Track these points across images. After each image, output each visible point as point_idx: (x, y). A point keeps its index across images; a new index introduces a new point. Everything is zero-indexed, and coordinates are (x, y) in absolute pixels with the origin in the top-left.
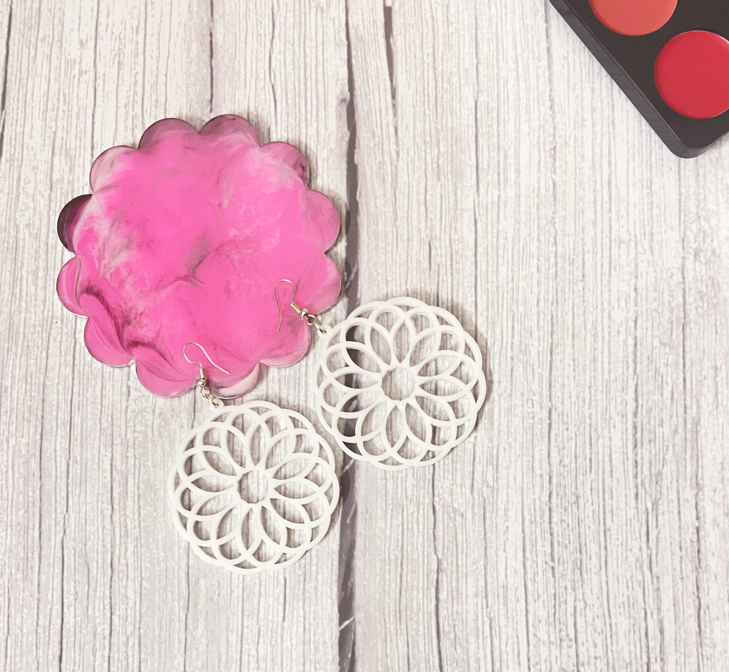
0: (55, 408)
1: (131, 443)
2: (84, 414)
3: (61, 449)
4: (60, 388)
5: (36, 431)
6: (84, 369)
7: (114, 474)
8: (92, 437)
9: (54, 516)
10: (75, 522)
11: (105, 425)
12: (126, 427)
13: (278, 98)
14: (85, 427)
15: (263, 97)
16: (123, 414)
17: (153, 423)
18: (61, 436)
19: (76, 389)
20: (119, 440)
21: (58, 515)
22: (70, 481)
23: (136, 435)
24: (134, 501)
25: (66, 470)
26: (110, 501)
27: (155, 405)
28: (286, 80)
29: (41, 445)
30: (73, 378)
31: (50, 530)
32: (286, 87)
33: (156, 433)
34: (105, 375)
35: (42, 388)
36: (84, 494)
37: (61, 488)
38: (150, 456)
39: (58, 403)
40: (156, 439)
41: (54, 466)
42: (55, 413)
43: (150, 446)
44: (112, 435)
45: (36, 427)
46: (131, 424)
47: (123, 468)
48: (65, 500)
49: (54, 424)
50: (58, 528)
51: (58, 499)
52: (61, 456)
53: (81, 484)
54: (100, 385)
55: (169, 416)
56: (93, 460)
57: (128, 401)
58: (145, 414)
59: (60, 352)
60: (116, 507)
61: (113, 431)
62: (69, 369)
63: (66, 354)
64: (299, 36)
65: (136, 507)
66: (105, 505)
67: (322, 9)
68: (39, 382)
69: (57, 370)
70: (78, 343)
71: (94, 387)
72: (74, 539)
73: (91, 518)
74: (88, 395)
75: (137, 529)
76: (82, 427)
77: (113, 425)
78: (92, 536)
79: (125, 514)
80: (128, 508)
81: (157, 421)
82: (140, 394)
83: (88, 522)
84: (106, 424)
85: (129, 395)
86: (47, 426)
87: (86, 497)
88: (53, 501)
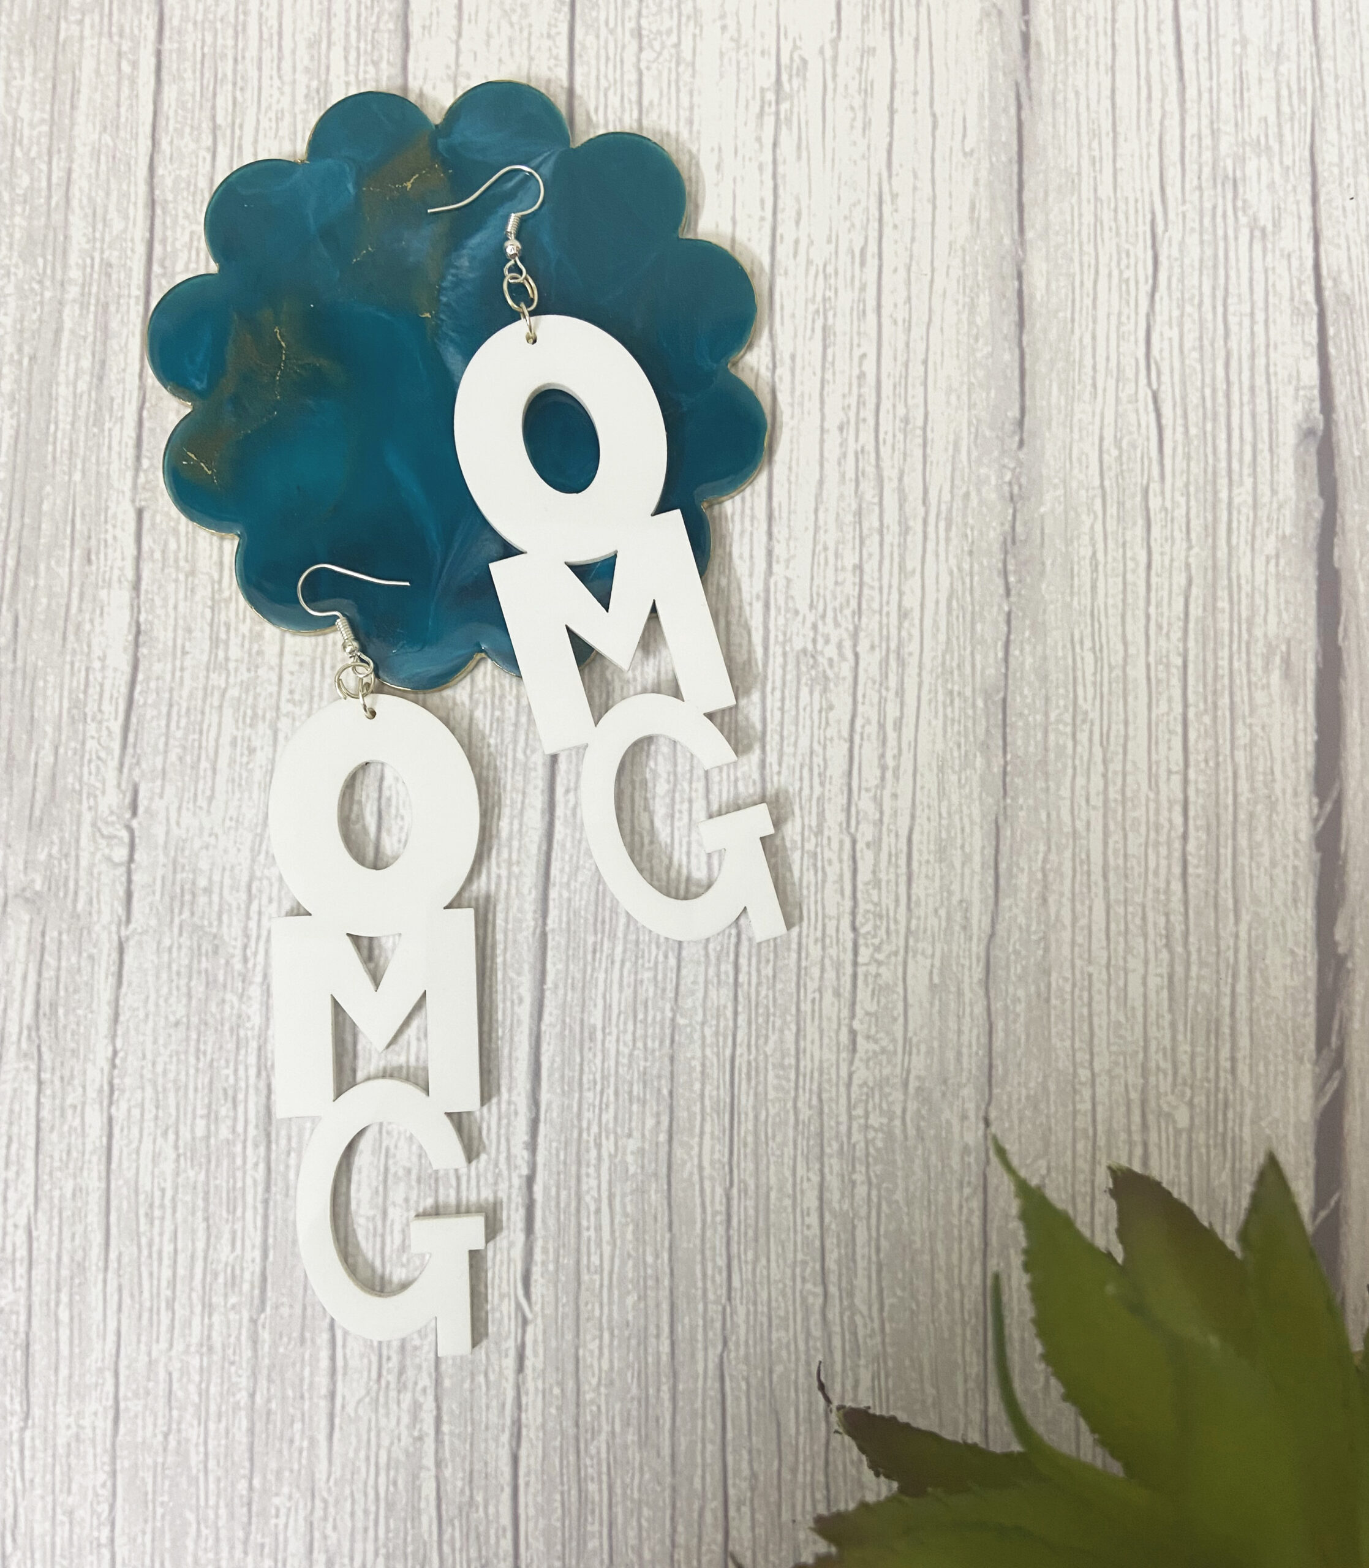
0: (697, 1074)
1: (860, 1153)
2: (761, 1088)
3: (712, 1163)
4: (708, 1032)
5: (658, 1123)
6: (758, 993)
7: (828, 1218)
8: (779, 1139)
9: (701, 1307)
10: (747, 1322)
11: (805, 1113)
12: (850, 1118)
13: (1167, 420)
14: (763, 1117)
15: (1133, 418)
16: (843, 1089)
17: (904, 1111)
18: (712, 1137)
19: (741, 1035)
20: (835, 1146)
21: (710, 1307)
22: (734, 1233)
23: (871, 1134)
24: (869, 1278)
25: (723, 1209)
26: (819, 1279)
27: (908, 1072)
28: (1184, 383)
29: (670, 1153)
30: (736, 1013)
31: (693, 1339)
32: (1184, 398)
33: (912, 1132)
34: (803, 1007)
35: (668, 1032)
36: (763, 1261)
37: (714, 1248)
38: (899, 1181)
39: (703, 1065)
40: (910, 1143)
41: (698, 1201)
42: (697, 1086)
43: (899, 1158)
44: (821, 1134)
45: (658, 1115)
46: (859, 1111)
47: (846, 1207)
48: (725, 1274)
49: (697, 1108)
50: (711, 1334)
51: (709, 1272)
52: (712, 1178)
53: (756, 1240)
54: (793, 1027)
55: (937, 1095)
56: (781, 1189)
57: (851, 1063)
58: (887, 1090)
59: (707, 955)
60: (833, 1290)
61: (822, 1125)
62: (726, 993)
63: (718, 959)
64: (1214, 288)
65: (874, 1291)
66: (809, 1286)
67: (1263, 230)
68: (663, 1019)
69: (700, 995)
70: (744, 937)
71: (782, 1031)
72: (747, 1360)
73: (782, 1313)
74: (769, 1049)
75: (878, 1339)
76: (756, 1118)
77: (821, 1113)
78: (784, 1353)
79: (852, 1306)
80: (857, 1293)
81: (912, 1106)
82: (877, 1048)
83: (775, 1322)
84: (808, 1113)
85: (854, 1050)
86: (682, 1114)
87: (768, 1268)
88: (699, 1275)
